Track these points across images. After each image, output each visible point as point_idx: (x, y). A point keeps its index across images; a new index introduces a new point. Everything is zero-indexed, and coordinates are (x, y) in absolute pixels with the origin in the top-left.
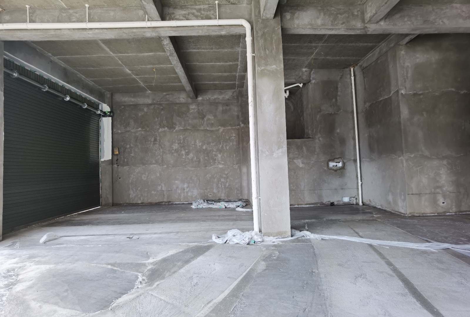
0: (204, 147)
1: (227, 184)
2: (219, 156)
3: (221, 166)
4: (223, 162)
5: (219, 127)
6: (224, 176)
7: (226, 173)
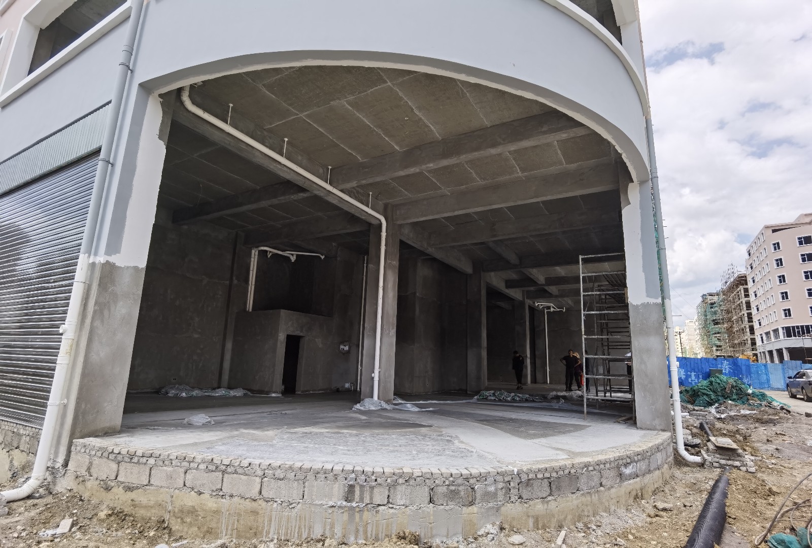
0: (177, 303)
1: (201, 365)
2: (197, 319)
3: (196, 336)
4: (200, 330)
5: (203, 276)
6: (199, 351)
7: (202, 347)
